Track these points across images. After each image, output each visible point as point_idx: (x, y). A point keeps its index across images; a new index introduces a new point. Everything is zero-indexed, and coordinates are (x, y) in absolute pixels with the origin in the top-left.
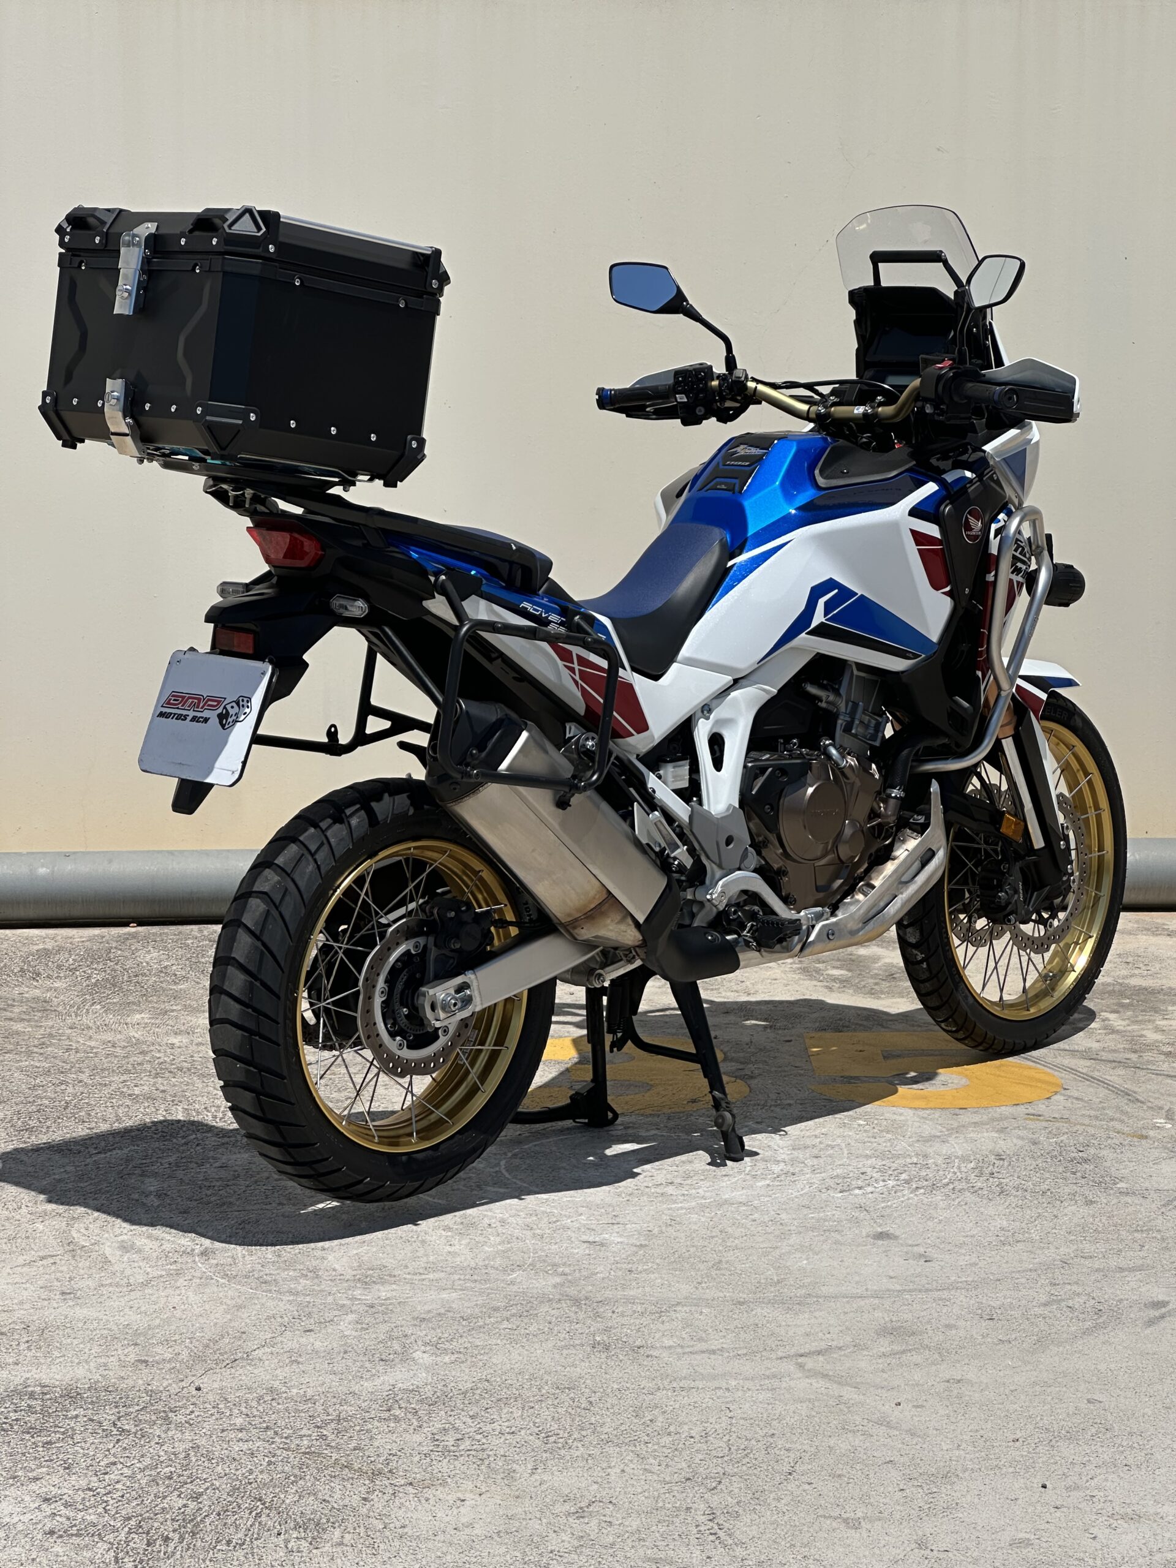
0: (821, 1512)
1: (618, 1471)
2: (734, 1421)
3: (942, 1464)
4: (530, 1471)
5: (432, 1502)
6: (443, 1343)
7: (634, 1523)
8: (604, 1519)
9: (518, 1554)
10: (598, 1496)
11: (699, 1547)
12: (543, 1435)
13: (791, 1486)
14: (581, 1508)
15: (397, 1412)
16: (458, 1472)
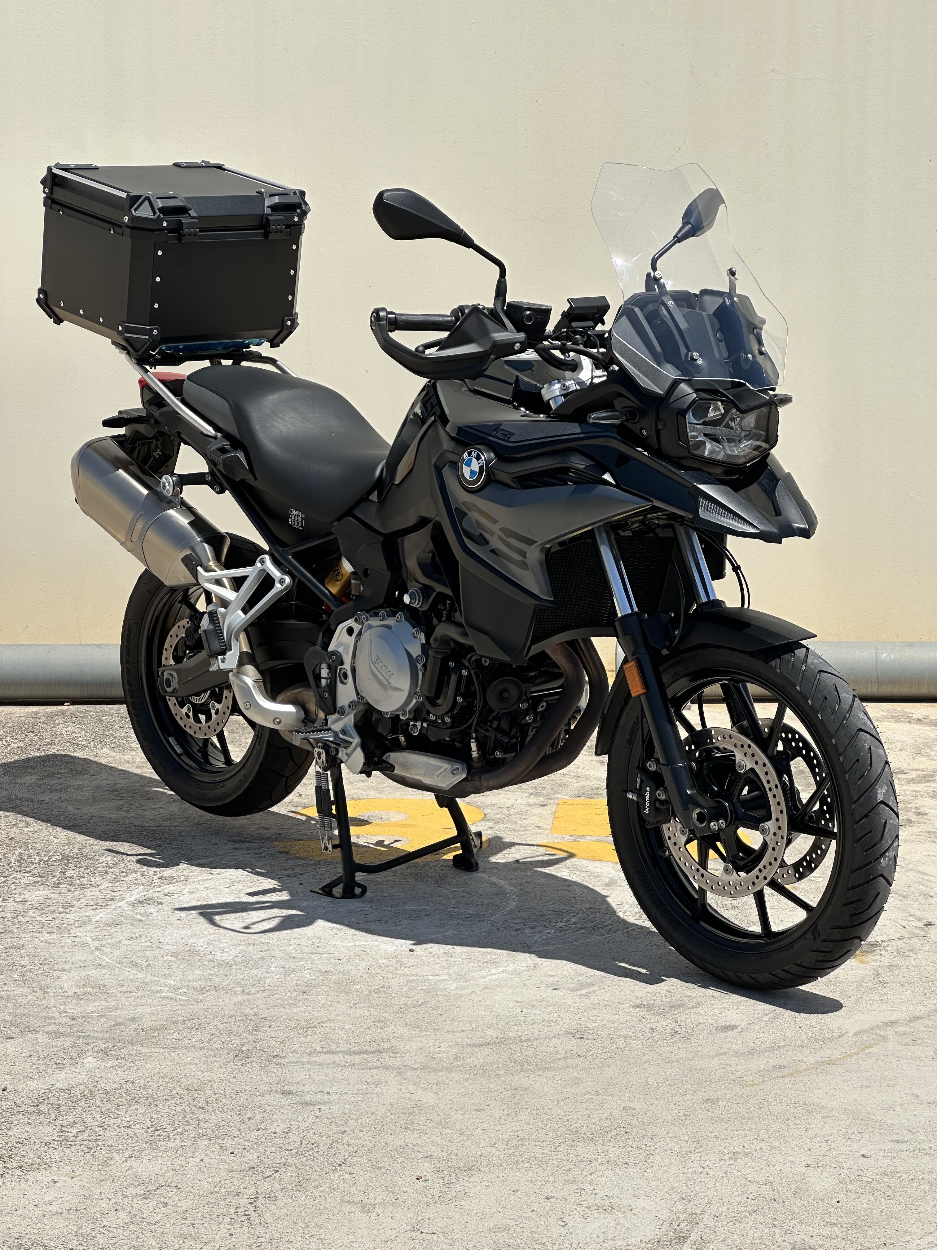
0: (347, 1198)
1: (198, 1160)
2: (318, 1120)
3: (473, 1159)
4: (124, 1159)
5: (29, 1183)
6: (115, 1051)
7: (185, 1204)
8: (163, 1200)
9: (75, 1228)
10: (169, 1181)
11: (227, 1226)
12: (153, 1129)
13: (334, 1176)
14: (149, 1191)
15: (44, 1107)
16: (65, 1158)
